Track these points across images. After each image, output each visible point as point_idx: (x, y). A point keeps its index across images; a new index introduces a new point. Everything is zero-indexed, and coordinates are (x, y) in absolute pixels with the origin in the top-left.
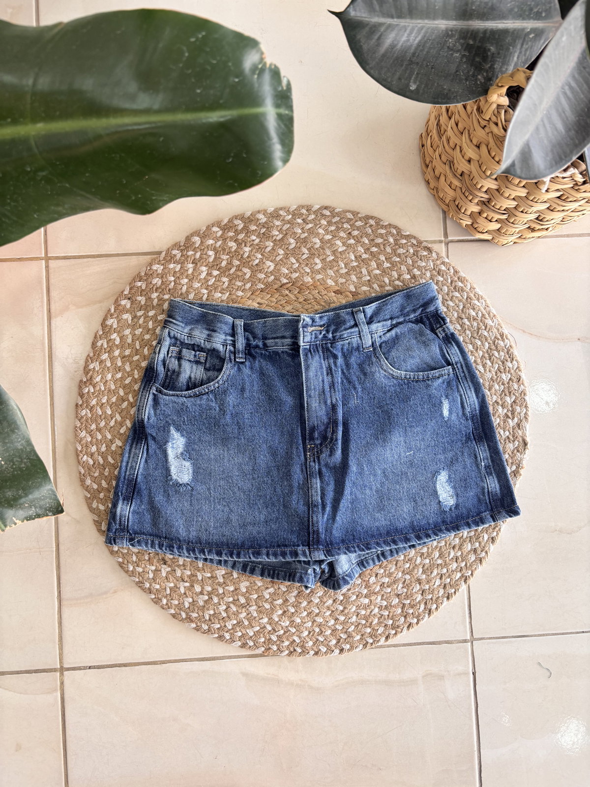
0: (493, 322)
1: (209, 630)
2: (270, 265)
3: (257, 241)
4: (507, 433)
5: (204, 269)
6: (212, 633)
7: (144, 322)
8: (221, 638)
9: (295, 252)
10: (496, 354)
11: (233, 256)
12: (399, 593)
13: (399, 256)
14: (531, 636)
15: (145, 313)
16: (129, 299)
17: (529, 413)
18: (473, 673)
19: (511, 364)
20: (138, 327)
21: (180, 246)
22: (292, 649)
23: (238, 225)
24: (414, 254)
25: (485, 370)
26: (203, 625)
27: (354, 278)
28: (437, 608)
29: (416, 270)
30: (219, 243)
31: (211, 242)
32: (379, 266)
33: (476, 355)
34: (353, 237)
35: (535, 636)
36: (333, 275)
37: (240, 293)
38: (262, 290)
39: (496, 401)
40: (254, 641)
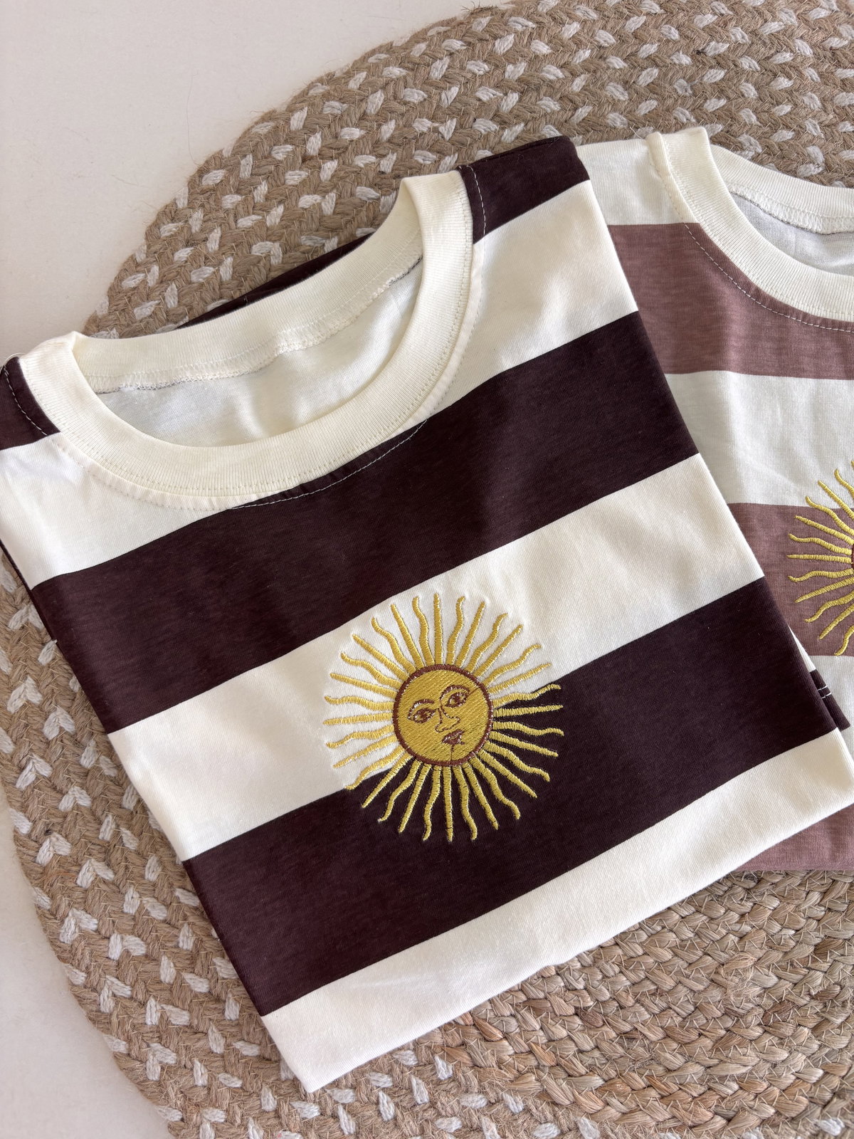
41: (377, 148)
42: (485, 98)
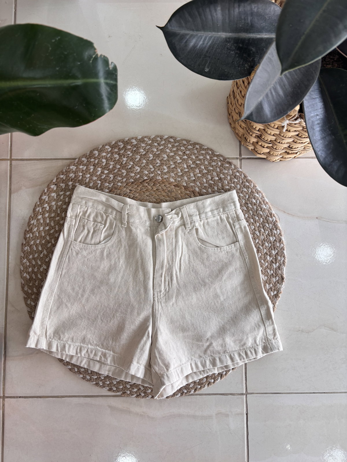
0: (266, 206)
1: (90, 379)
2: (138, 169)
3: (131, 154)
4: (272, 272)
5: (100, 169)
6: (92, 381)
7: (63, 198)
8: (97, 384)
9: (152, 162)
10: (267, 225)
11: (116, 163)
14: (282, 393)
15: (64, 193)
16: (56, 185)
17: (286, 261)
18: (246, 414)
19: (276, 231)
20: (60, 200)
21: (87, 156)
22: (138, 394)
23: (121, 145)
24: (221, 166)
25: (260, 234)
26: (87, 376)
27: (186, 178)
28: (226, 374)
29: (222, 175)
30: (109, 155)
31: (104, 154)
32: (200, 172)
33: (255, 225)
34: (186, 155)
35: (285, 393)
36: (174, 175)
37: (120, 184)
38: (132, 183)
39: (266, 253)
40: (116, 388)
41: (194, 162)
42: (214, 174)
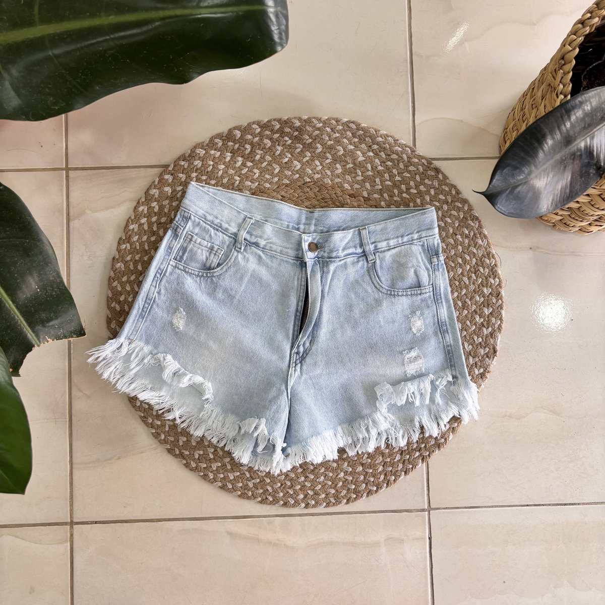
0: (482, 241)
1: (196, 468)
2: (297, 165)
3: (290, 141)
4: (480, 340)
5: (240, 159)
6: (198, 471)
8: (205, 477)
9: (320, 156)
10: (482, 270)
11: (266, 152)
12: (363, 462)
13: (409, 172)
15: (183, 189)
16: (172, 175)
17: (503, 326)
19: (493, 281)
21: (223, 136)
22: (264, 498)
23: (275, 126)
24: (423, 173)
25: (470, 282)
26: (192, 462)
27: (368, 185)
28: (394, 480)
29: (422, 186)
30: (257, 139)
31: (249, 137)
32: (391, 178)
33: (464, 268)
34: (373, 150)
36: (350, 180)
37: (268, 185)
38: (287, 186)
39: (474, 310)
40: (233, 484)
